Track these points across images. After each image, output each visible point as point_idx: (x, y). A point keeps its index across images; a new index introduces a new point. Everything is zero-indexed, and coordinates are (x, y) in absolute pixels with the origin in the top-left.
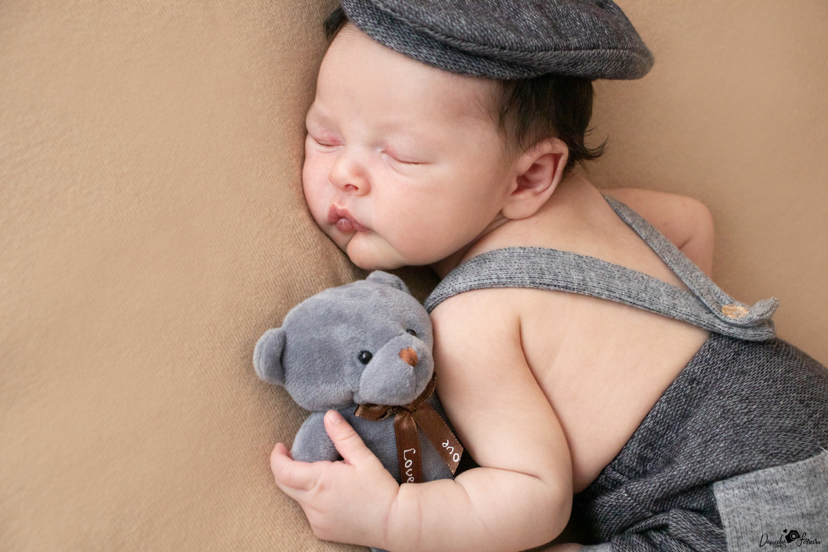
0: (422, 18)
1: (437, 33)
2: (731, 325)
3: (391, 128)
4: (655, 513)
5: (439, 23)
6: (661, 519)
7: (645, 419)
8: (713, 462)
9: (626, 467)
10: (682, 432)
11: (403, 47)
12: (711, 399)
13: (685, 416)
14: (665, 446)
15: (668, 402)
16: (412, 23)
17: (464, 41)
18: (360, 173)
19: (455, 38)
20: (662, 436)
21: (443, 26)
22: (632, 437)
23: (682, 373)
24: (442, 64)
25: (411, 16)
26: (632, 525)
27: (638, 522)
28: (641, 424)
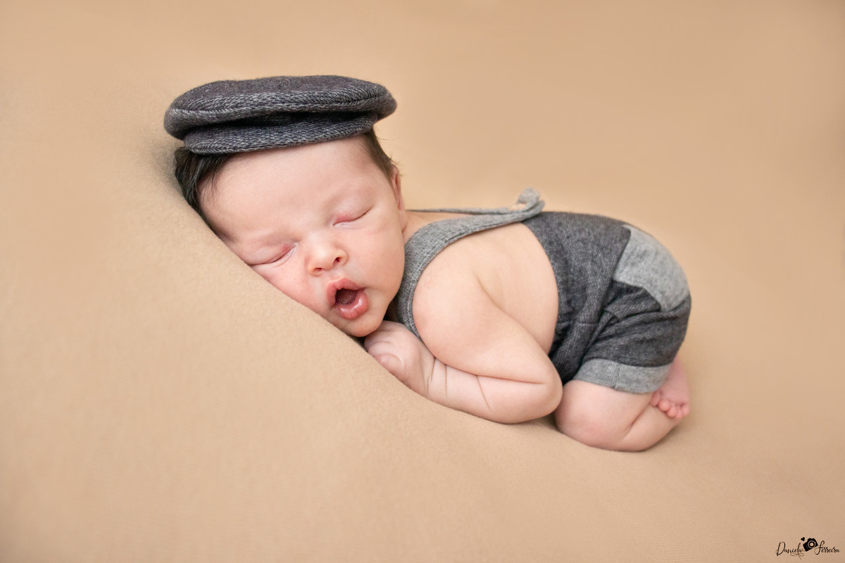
0: (330, 95)
1: (341, 103)
2: (528, 211)
3: (335, 200)
4: (598, 321)
5: (342, 93)
6: (605, 318)
7: (556, 278)
8: (607, 265)
9: (565, 315)
10: (574, 270)
11: (313, 135)
12: (568, 244)
13: (566, 262)
14: (572, 285)
15: (556, 261)
16: (323, 104)
17: (358, 100)
18: (337, 246)
19: (353, 101)
20: (567, 282)
21: (345, 94)
22: (559, 294)
23: (543, 244)
24: (342, 132)
25: (322, 99)
26: (588, 342)
27: (591, 338)
28: (557, 282)
